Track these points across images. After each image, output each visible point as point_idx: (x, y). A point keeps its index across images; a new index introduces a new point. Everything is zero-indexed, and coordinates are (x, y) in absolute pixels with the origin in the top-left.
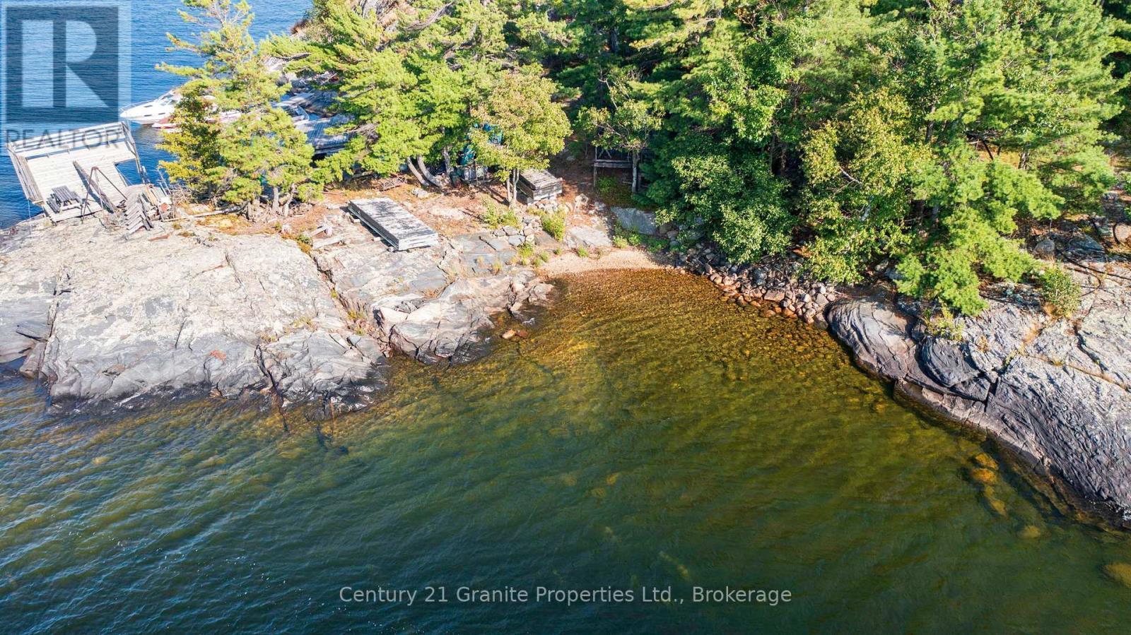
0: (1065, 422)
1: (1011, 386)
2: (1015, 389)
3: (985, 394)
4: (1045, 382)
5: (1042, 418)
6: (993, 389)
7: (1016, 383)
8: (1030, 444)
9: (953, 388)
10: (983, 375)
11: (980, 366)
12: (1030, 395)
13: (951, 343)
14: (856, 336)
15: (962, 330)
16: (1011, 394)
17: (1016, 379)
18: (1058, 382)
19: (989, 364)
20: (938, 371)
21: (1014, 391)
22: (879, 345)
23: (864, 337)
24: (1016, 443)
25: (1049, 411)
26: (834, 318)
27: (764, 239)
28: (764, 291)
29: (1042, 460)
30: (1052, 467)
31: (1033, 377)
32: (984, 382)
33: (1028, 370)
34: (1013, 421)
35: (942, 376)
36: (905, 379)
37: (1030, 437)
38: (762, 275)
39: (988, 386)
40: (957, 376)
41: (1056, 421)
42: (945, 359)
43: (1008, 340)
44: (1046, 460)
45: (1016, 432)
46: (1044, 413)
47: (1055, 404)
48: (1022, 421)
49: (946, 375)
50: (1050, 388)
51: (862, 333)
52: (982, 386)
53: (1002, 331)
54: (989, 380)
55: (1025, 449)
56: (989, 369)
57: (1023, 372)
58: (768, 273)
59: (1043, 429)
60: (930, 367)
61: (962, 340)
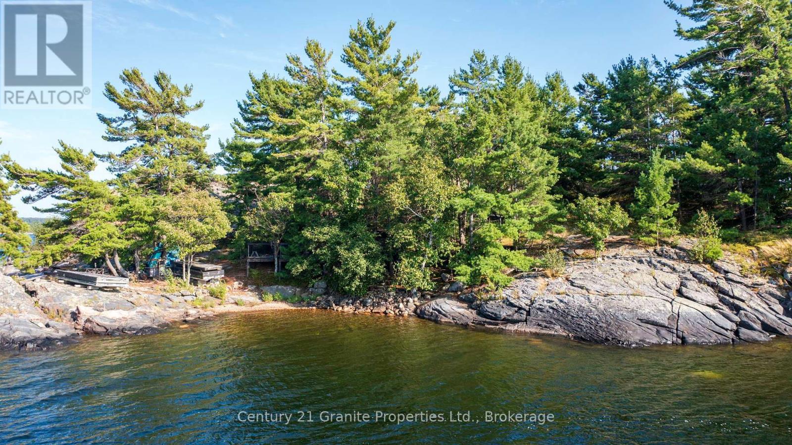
0: (575, 316)
1: (539, 309)
2: (541, 310)
3: (524, 317)
4: (558, 303)
5: (561, 318)
6: (528, 313)
7: (541, 307)
8: (558, 330)
9: (504, 319)
10: (520, 308)
11: (517, 304)
12: (551, 311)
13: (497, 301)
14: (437, 313)
15: (503, 293)
16: (539, 313)
17: (541, 305)
18: (565, 300)
19: (524, 303)
20: (492, 313)
21: (541, 311)
22: (454, 313)
23: (442, 311)
24: (550, 332)
25: (565, 314)
26: (421, 311)
27: (367, 268)
28: (372, 308)
29: (568, 335)
30: (574, 337)
31: (551, 301)
32: (522, 311)
33: (546, 299)
34: (544, 324)
35: (496, 314)
36: (473, 323)
37: (557, 327)
38: (369, 301)
39: (525, 313)
40: (505, 313)
41: (570, 317)
42: (496, 308)
43: (529, 290)
44: (570, 334)
45: (549, 328)
46: (562, 316)
47: (566, 310)
48: (551, 323)
49: (498, 313)
50: (561, 305)
51: (440, 309)
52: (522, 313)
53: (526, 288)
54: (525, 310)
55: (556, 333)
56: (523, 305)
57: (543, 301)
58: (373, 300)
59: (563, 323)
60: (487, 313)
61: (503, 299)
